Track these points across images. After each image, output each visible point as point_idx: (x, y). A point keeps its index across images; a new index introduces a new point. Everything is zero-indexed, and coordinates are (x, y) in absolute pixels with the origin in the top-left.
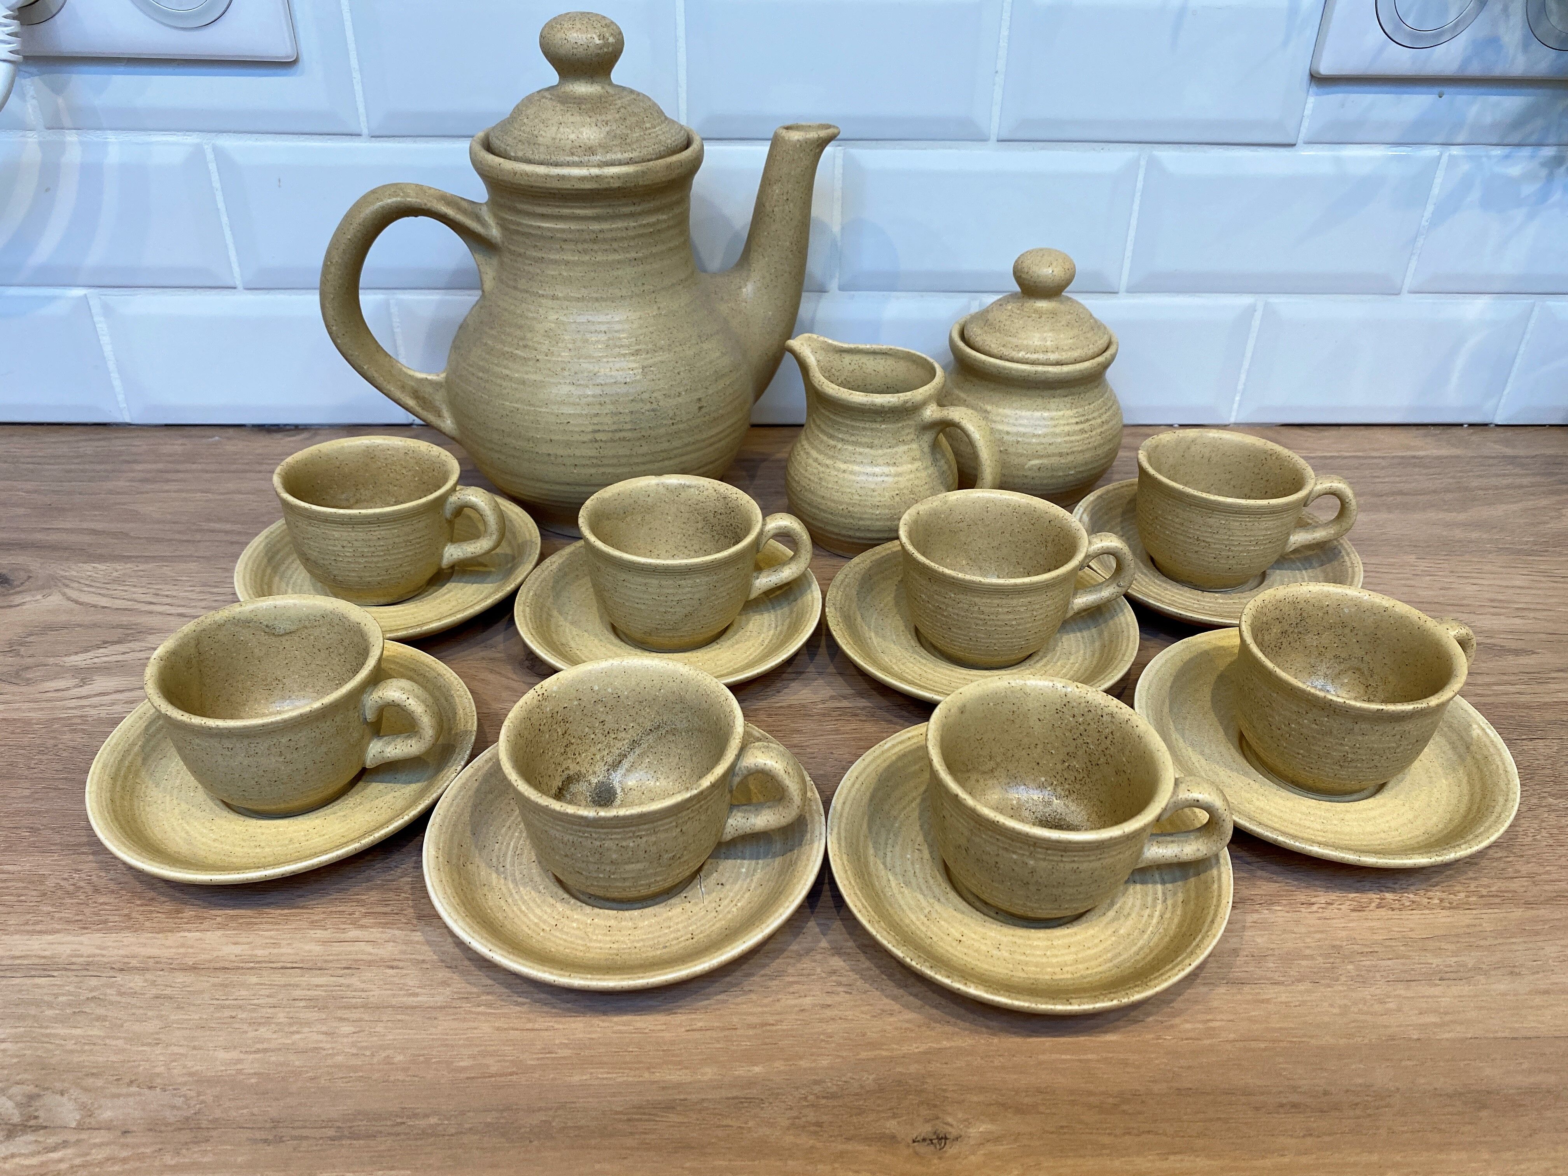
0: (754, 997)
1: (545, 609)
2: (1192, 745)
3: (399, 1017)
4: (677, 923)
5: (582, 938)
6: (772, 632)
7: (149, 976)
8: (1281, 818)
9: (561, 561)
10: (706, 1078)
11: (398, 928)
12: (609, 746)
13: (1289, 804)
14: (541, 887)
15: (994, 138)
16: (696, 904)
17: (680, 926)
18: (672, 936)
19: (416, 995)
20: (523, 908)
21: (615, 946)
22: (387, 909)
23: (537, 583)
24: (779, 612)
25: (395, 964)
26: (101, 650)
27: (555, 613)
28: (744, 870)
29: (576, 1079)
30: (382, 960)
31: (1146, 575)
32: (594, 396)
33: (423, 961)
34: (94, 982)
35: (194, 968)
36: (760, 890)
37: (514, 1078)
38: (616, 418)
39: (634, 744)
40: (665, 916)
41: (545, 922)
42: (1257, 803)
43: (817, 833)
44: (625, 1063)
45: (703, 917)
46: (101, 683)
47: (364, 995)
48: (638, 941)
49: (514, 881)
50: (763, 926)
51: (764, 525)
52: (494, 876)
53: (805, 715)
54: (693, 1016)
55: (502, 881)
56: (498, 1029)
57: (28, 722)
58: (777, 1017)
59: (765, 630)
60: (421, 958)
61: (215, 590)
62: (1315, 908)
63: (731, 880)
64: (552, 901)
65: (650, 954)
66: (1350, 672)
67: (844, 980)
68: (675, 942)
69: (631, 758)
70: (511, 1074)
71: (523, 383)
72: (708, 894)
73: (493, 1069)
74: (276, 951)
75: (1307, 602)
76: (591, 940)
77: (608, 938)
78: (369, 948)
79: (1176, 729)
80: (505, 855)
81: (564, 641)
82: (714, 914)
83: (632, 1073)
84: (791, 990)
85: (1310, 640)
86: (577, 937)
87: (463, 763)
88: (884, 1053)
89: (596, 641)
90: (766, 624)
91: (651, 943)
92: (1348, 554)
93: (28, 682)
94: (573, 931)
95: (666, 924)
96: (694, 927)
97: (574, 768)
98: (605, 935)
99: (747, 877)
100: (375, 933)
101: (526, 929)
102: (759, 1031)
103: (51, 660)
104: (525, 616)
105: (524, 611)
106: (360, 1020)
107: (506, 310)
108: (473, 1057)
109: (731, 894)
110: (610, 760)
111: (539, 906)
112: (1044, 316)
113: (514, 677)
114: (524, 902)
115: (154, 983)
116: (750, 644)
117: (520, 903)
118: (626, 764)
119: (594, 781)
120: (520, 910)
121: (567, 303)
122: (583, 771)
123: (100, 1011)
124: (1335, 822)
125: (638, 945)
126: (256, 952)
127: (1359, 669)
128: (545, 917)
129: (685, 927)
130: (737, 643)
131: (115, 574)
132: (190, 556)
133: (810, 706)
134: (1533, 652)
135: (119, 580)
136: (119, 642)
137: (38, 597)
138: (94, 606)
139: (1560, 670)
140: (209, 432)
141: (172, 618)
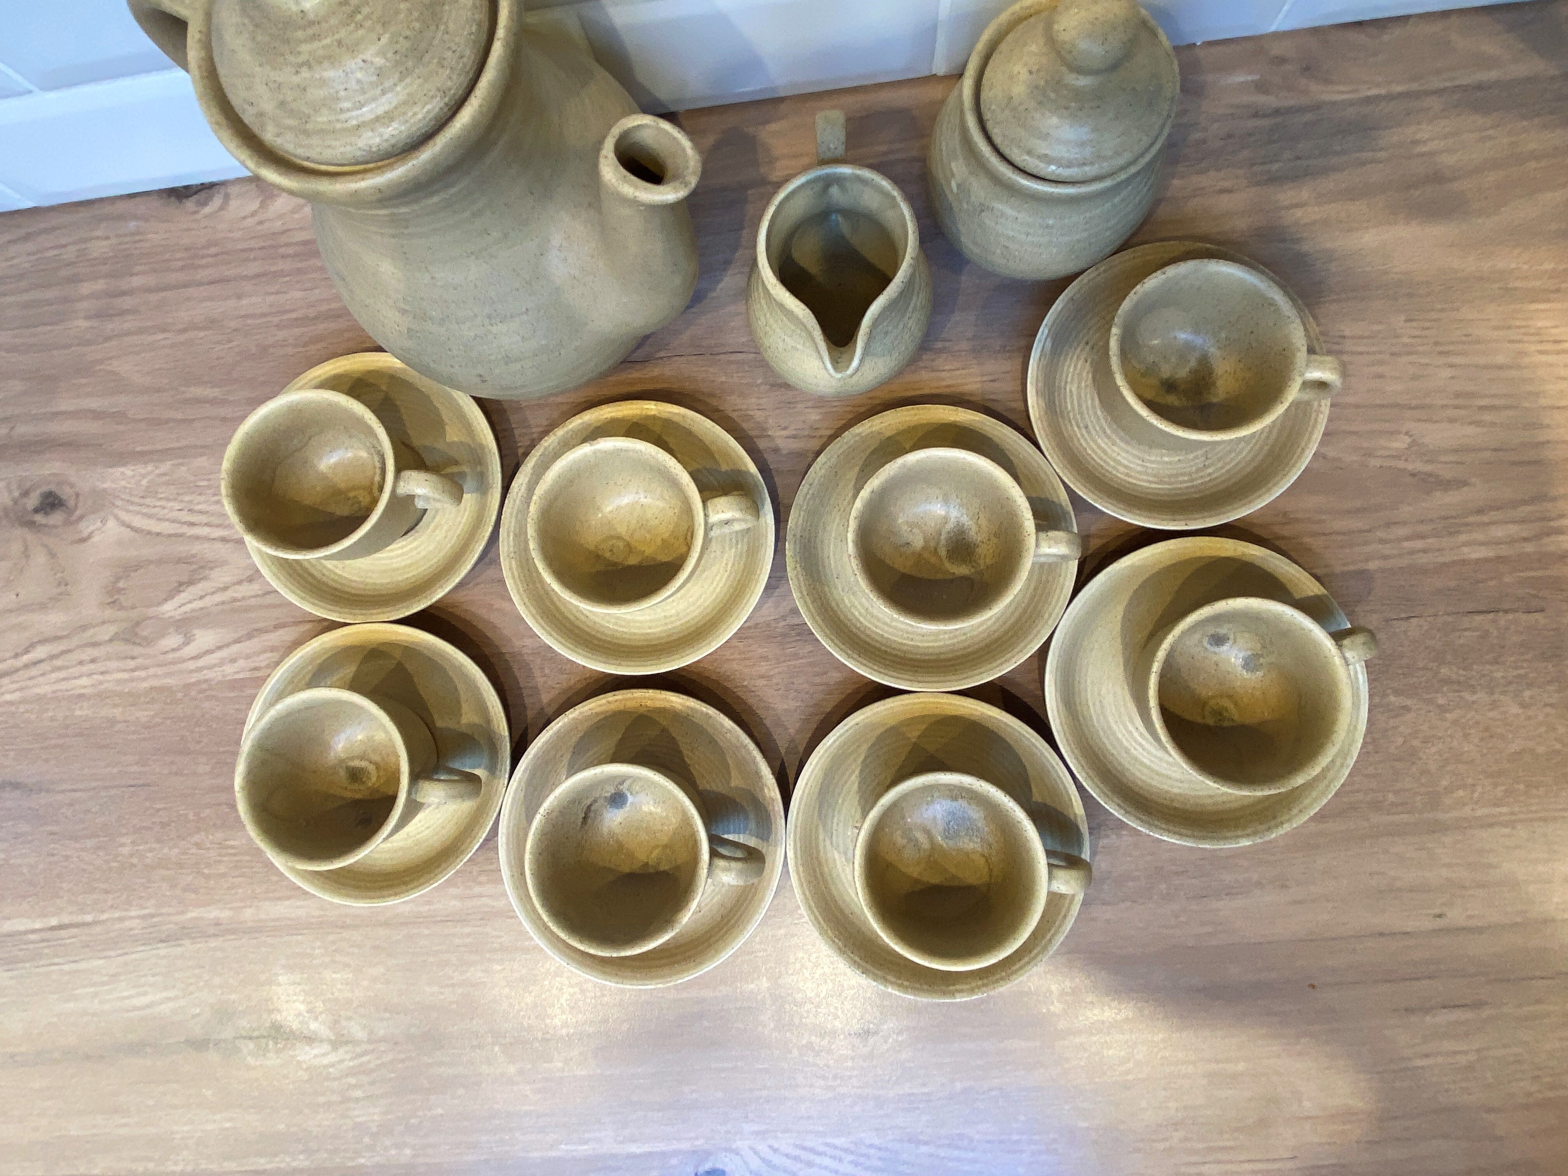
26: (182, 595)
46: (204, 638)
57: (170, 690)
74: (432, 907)
87: (507, 776)
93: (148, 642)
103: (151, 611)
116: (714, 569)
126: (421, 909)
130: (704, 571)
131: (144, 482)
132: (195, 447)
133: (773, 624)
134: (1465, 484)
135: (150, 492)
136: (191, 583)
137: (99, 524)
138: (149, 533)
139: (1480, 511)
140: (121, 206)
141: (219, 545)
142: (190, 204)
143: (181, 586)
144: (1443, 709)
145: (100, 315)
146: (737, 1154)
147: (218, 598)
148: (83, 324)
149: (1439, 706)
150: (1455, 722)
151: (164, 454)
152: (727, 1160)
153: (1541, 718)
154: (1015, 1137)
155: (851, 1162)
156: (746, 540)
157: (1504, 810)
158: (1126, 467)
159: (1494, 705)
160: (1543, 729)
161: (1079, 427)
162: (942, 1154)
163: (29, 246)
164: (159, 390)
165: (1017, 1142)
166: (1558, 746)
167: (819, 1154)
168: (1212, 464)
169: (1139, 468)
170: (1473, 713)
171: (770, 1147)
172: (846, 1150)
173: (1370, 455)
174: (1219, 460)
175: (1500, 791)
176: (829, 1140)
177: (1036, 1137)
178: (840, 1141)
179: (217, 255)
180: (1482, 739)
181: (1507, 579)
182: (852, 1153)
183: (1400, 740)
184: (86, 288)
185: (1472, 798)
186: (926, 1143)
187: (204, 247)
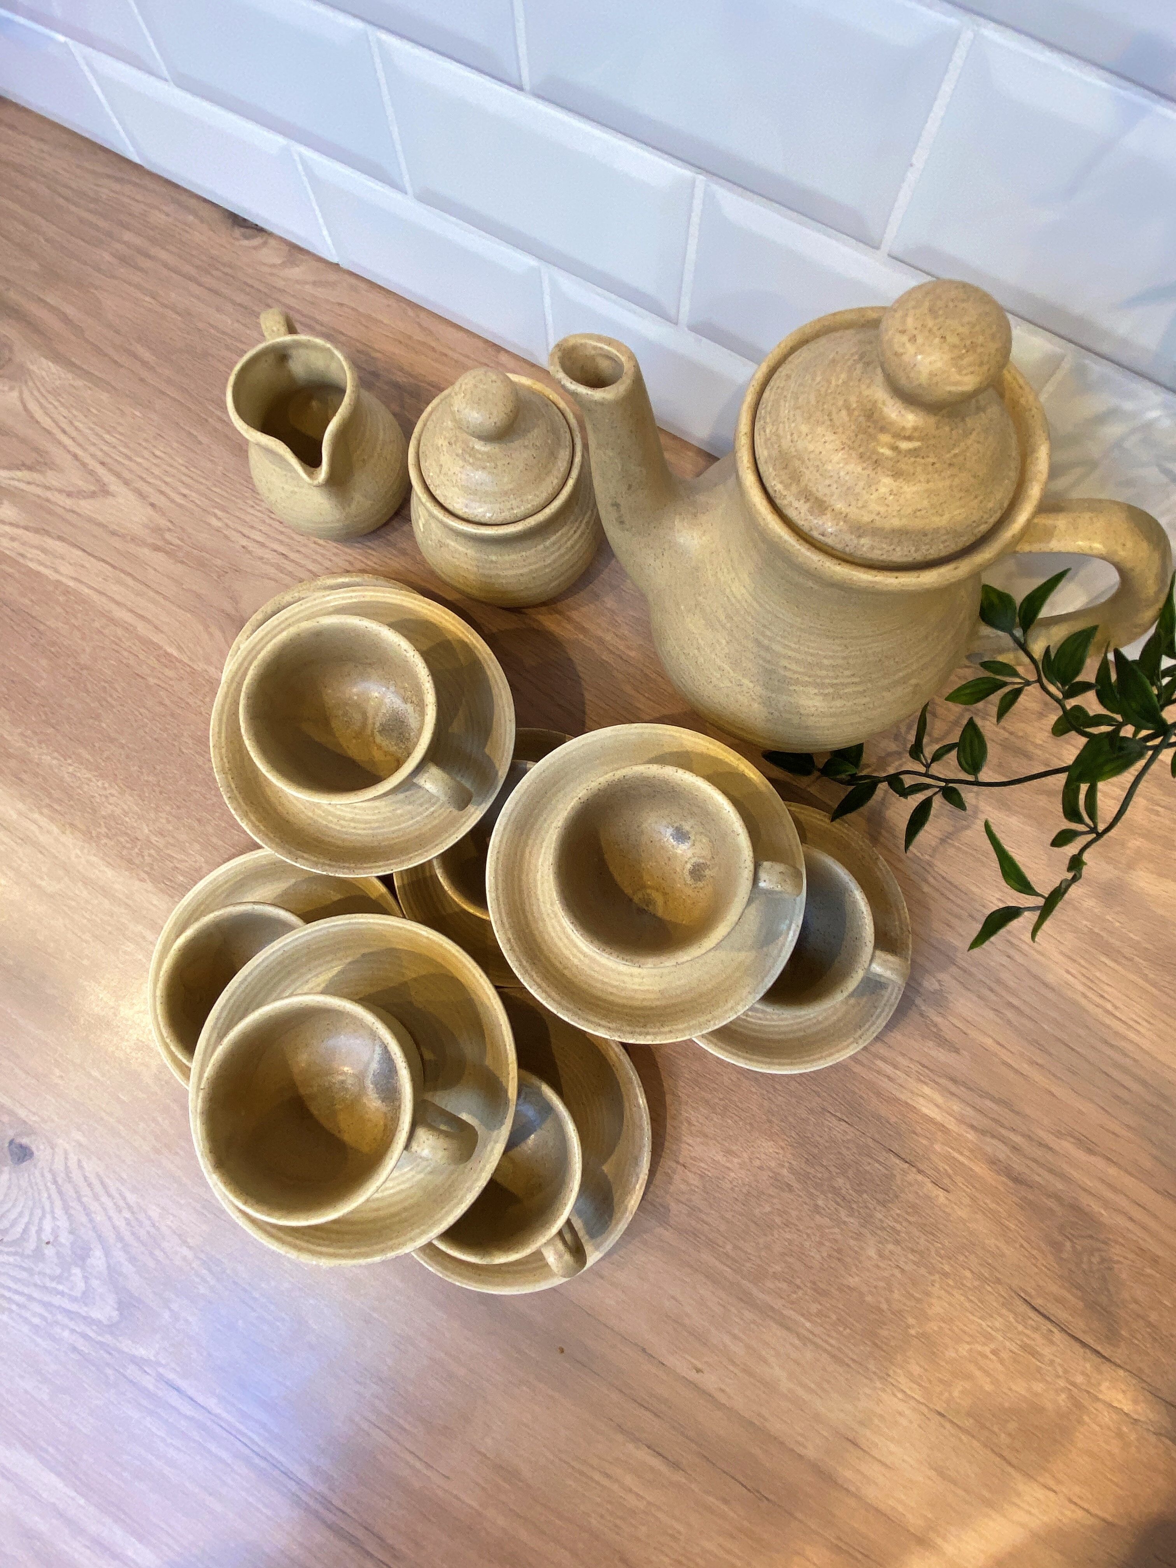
131: (58, 383)
132: (108, 383)
134: (957, 1051)
135: (55, 392)
136: (30, 468)
137: (6, 388)
138: (32, 417)
139: (954, 1080)
140: (193, 202)
141: (69, 457)
142: (238, 232)
143: (23, 466)
144: (817, 1209)
145: (123, 260)
146: (52, 1148)
147: (39, 491)
148: (107, 257)
149: (817, 1206)
150: (820, 1227)
151: (86, 374)
152: (42, 1147)
153: (886, 1274)
154: (256, 1295)
155: (126, 1219)
157: (808, 1325)
159: (859, 1236)
160: (882, 1284)
162: (194, 1265)
163: (117, 187)
164: (117, 332)
165: (255, 1299)
166: (884, 1306)
167: (109, 1195)
170: (836, 1230)
171: (79, 1161)
172: (130, 1207)
175: (814, 1308)
176: (123, 1189)
177: (272, 1307)
178: (132, 1198)
179: (227, 274)
180: (830, 1256)
181: (937, 1147)
182: (133, 1213)
183: (768, 1209)
184: (127, 236)
185: (788, 1296)
186: (190, 1248)
187: (224, 265)
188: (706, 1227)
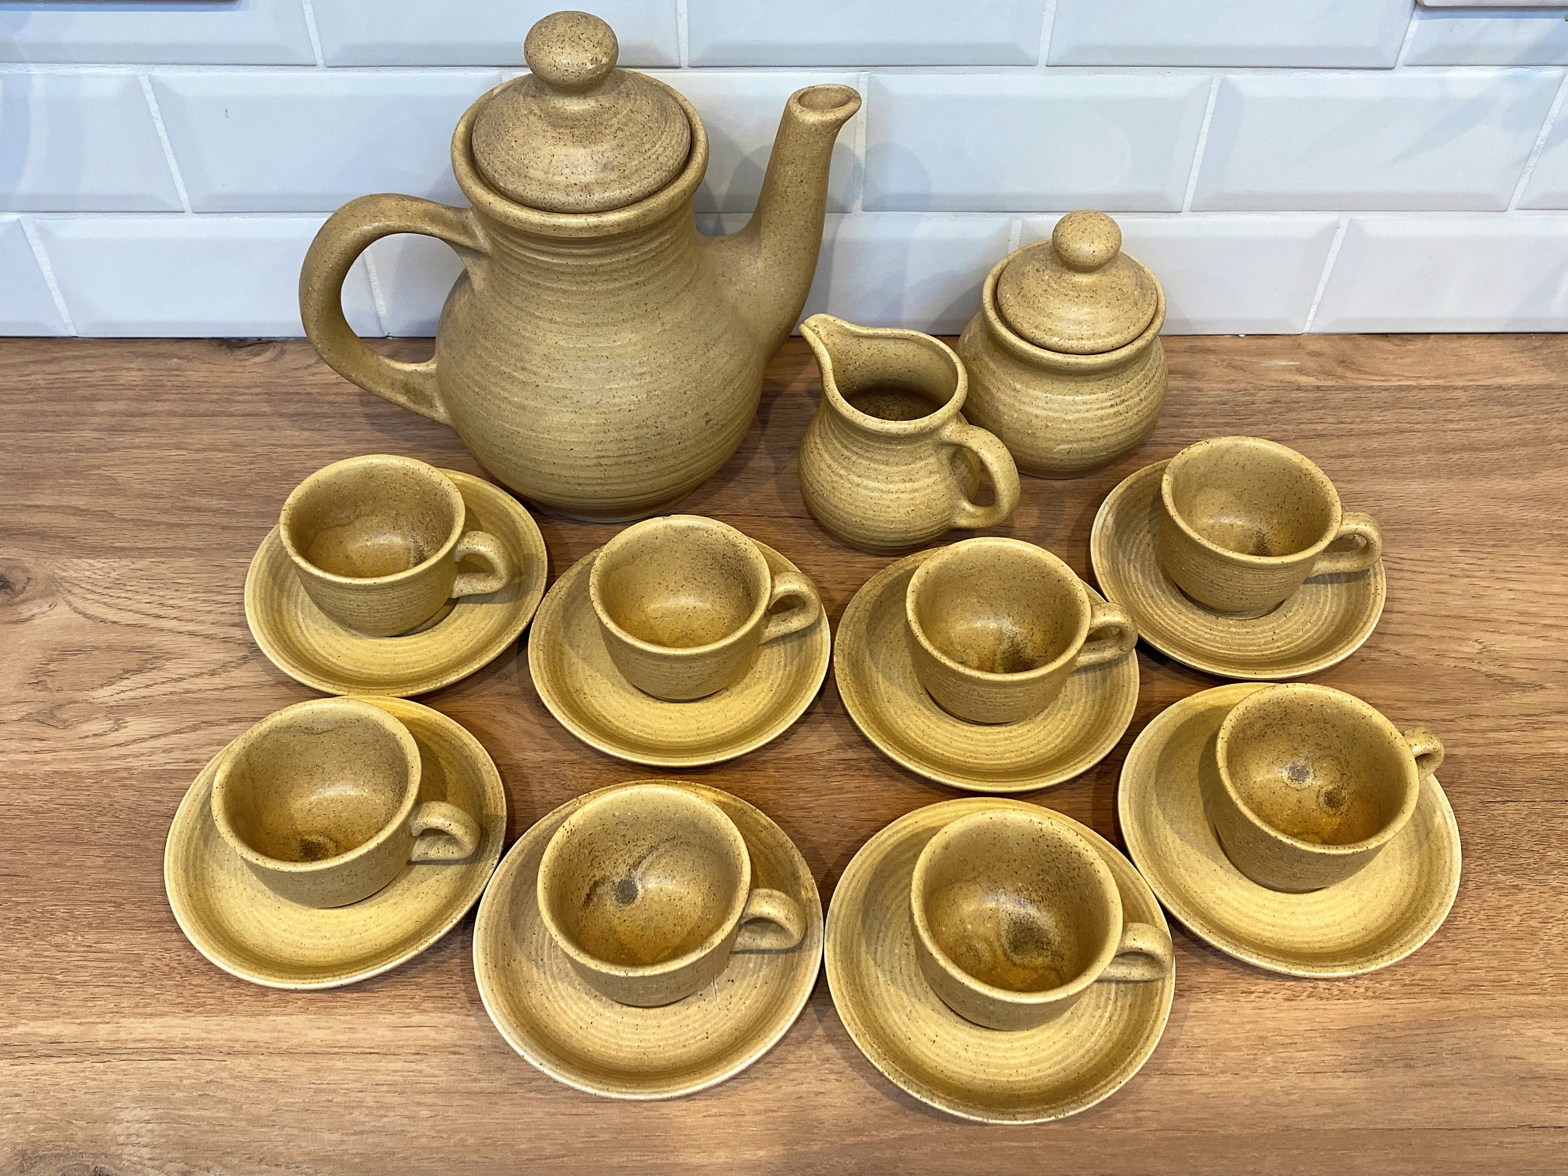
0: (759, 1084)
1: (557, 647)
2: (1171, 822)
3: (467, 1102)
4: (695, 1022)
5: (614, 1037)
6: (780, 673)
7: (252, 1060)
8: (1237, 909)
9: (569, 584)
10: (721, 1160)
11: (455, 1013)
12: (630, 851)
13: (1247, 894)
14: (576, 983)
15: (1042, 62)
16: (710, 1002)
17: (697, 1024)
18: (690, 1035)
19: (479, 1080)
20: (563, 1005)
21: (643, 1044)
22: (443, 993)
23: (548, 617)
24: (788, 645)
25: (456, 1049)
26: (125, 682)
27: (567, 648)
28: (751, 965)
29: (615, 1161)
30: (445, 1046)
31: (1164, 592)
32: (596, 425)
33: (480, 1047)
34: (208, 1066)
35: (288, 1053)
36: (765, 988)
37: (565, 1159)
38: (620, 445)
39: (652, 849)
40: (683, 1014)
41: (582, 1019)
42: (1218, 892)
43: (815, 939)
44: (655, 1146)
45: (716, 1016)
46: (137, 726)
47: (434, 1080)
48: (661, 1040)
49: (553, 976)
50: (767, 1040)
51: (773, 587)
52: (535, 970)
53: (812, 769)
54: (709, 1102)
55: (542, 976)
56: (548, 1113)
57: (78, 776)
58: (779, 1104)
59: (774, 669)
60: (477, 1043)
61: (220, 598)
62: (1252, 997)
63: (740, 976)
64: (587, 998)
65: (672, 1053)
66: (1329, 759)
67: (835, 1068)
68: (692, 1041)
69: (649, 859)
70: (563, 1156)
71: (524, 408)
72: (721, 991)
73: (548, 1152)
74: (354, 1036)
75: (1292, 701)
76: (622, 1039)
77: (636, 1037)
78: (432, 1034)
79: (1159, 803)
80: (542, 946)
81: (578, 686)
82: (726, 1012)
83: (661, 1156)
84: (791, 1077)
85: (1294, 729)
86: (610, 1035)
87: (498, 856)
88: (865, 1139)
89: (609, 685)
90: (776, 661)
91: (672, 1042)
92: (1375, 576)
93: (66, 725)
94: (606, 1029)
95: (685, 1023)
96: (709, 1025)
97: (598, 874)
98: (634, 1033)
99: (754, 973)
100: (435, 1018)
101: (566, 1027)
102: (762, 1117)
103: (80, 696)
104: (539, 666)
105: (538, 658)
106: (434, 1105)
107: (500, 322)
108: (530, 1140)
109: (741, 991)
110: (631, 862)
111: (576, 1003)
112: (1083, 295)
113: (532, 718)
114: (563, 998)
115: (259, 1068)
116: (758, 688)
117: (558, 998)
118: (645, 864)
119: (617, 880)
120: (560, 1006)
121: (565, 327)
122: (608, 874)
123: (221, 1094)
124: (1286, 916)
125: (661, 1044)
126: (338, 1037)
127: (1337, 758)
128: (582, 1014)
129: (701, 1026)
130: (747, 688)
131: (114, 574)
132: (184, 548)
133: (817, 757)
134: (1542, 688)
135: (119, 584)
136: (139, 671)
137: (46, 608)
138: (103, 621)
139: (1561, 712)
140: (164, 348)
141: (184, 638)
142: (241, 354)
143: (126, 673)
145: (112, 430)
147: (167, 688)
148: (89, 435)
151: (142, 552)
156: (795, 663)
158: (1195, 634)
161: (1144, 596)
163: (52, 368)
164: (157, 497)
168: (1281, 639)
169: (1207, 636)
173: (1443, 656)
174: (1287, 636)
179: (257, 394)
184: (100, 407)
187: (248, 388)
188: (1482, 973)
